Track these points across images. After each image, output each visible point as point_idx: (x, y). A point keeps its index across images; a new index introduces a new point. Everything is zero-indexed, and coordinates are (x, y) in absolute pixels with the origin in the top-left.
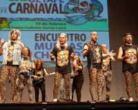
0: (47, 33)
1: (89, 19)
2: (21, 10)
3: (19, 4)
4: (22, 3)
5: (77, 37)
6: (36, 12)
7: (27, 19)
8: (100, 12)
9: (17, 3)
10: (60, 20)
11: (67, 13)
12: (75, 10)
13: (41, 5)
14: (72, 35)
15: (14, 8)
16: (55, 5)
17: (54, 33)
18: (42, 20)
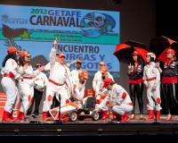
0: (64, 44)
1: (102, 33)
2: (41, 22)
3: (40, 17)
4: (42, 16)
5: (91, 49)
6: (55, 25)
7: (46, 31)
8: (113, 27)
9: (37, 15)
10: (77, 33)
11: (83, 27)
12: (90, 24)
13: (60, 18)
14: (86, 47)
15: (35, 20)
16: (72, 19)
17: (71, 44)
18: (60, 32)
